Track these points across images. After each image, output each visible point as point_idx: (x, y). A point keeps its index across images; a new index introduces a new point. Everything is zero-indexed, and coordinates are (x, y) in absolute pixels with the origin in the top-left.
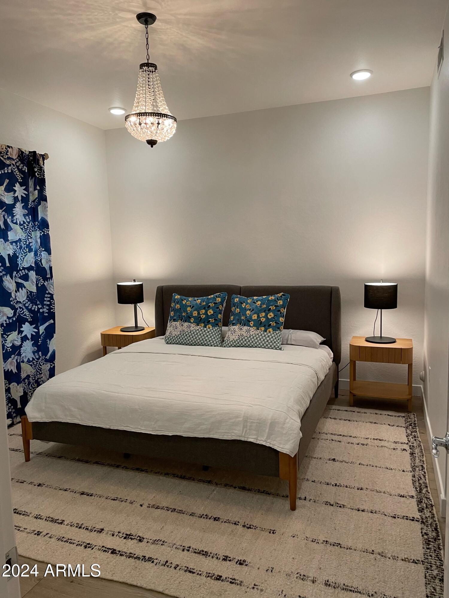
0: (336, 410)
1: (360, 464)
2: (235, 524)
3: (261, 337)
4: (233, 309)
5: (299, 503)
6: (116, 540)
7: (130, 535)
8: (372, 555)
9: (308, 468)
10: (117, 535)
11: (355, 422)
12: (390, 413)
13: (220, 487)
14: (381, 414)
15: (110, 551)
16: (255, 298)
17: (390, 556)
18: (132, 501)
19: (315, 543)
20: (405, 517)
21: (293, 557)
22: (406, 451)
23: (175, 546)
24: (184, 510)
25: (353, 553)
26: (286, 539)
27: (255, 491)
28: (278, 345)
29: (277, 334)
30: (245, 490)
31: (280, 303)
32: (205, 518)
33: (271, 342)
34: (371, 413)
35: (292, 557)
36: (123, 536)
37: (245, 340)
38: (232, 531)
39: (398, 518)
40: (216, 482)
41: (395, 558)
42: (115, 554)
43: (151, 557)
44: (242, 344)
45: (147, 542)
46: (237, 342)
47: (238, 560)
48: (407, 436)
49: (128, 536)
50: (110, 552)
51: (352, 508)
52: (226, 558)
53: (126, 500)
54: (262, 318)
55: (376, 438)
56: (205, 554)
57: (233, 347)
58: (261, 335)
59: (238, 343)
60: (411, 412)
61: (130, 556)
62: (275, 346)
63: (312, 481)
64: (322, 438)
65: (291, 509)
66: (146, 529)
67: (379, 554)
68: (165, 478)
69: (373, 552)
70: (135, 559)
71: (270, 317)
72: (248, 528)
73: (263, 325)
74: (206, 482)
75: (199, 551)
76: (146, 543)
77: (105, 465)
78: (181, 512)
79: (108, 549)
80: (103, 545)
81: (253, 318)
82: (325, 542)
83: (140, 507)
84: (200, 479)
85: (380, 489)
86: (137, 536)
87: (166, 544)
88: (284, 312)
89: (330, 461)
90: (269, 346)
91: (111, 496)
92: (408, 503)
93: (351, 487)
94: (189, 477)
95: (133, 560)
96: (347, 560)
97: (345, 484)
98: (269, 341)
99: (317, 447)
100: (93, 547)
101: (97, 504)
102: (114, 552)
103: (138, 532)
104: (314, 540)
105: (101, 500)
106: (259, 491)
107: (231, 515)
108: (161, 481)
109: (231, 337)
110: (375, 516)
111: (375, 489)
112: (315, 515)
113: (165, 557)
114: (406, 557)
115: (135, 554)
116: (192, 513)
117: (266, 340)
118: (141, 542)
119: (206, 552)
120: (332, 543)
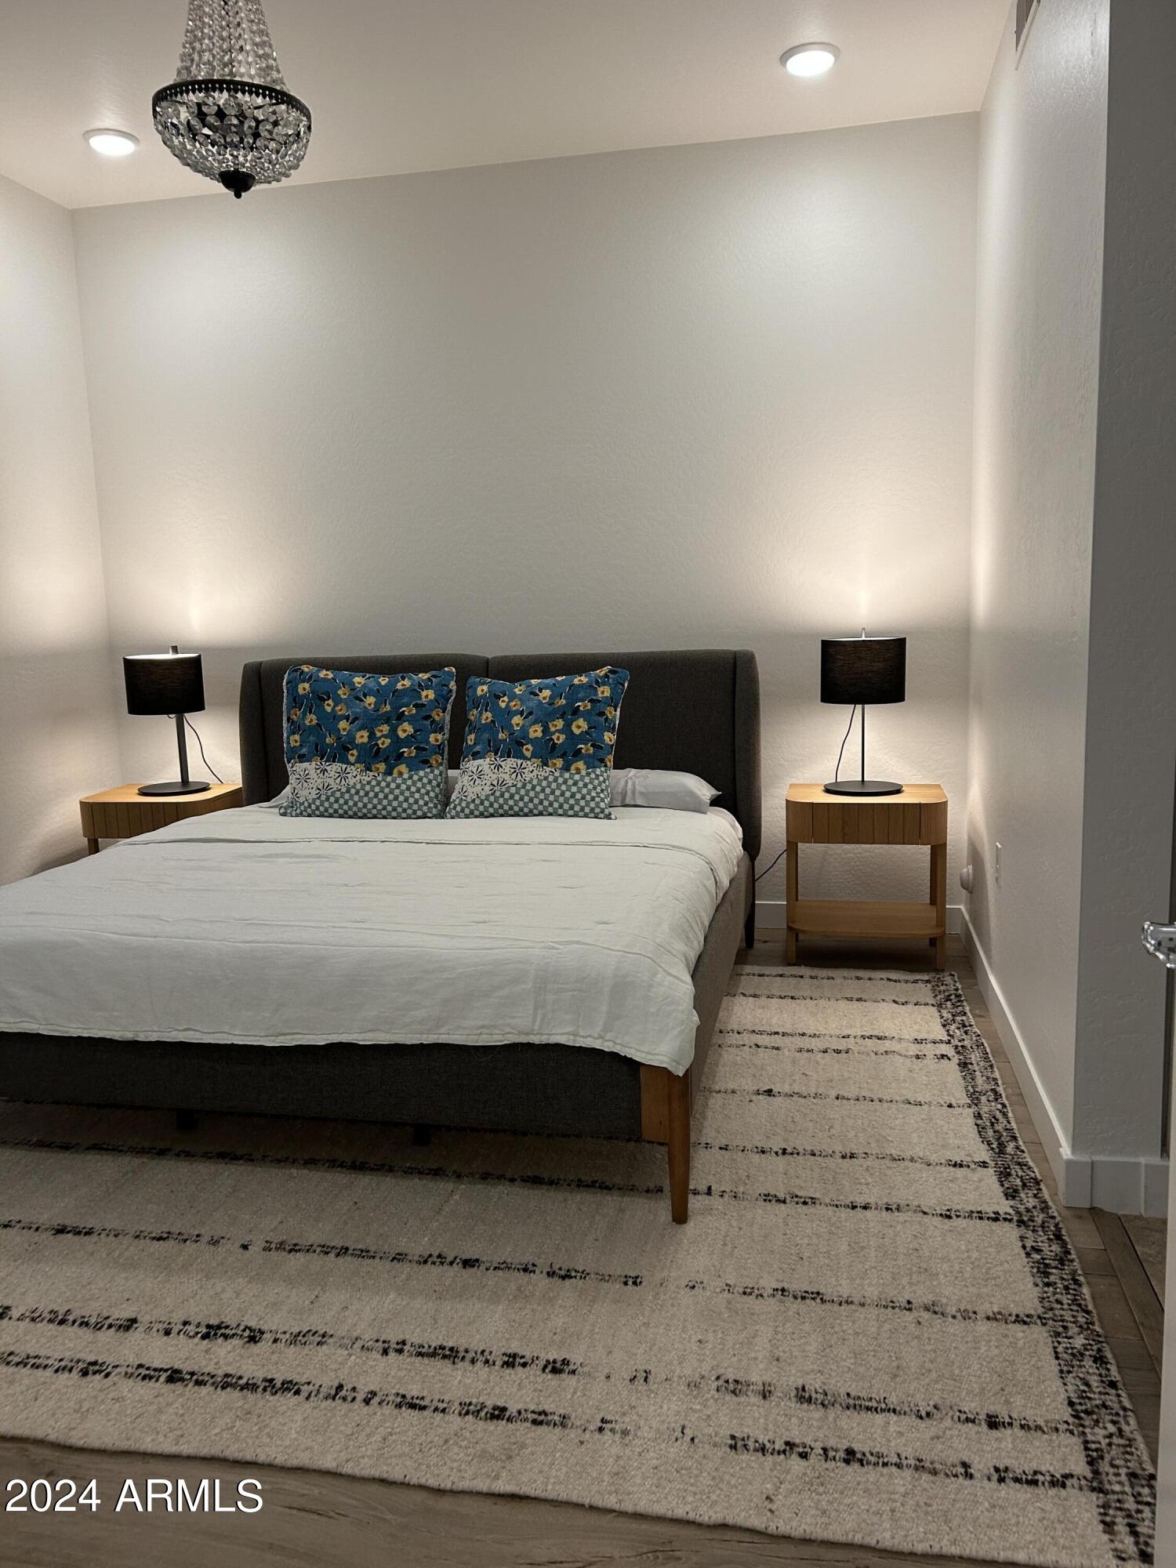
0: (754, 975)
1: (837, 1098)
2: (525, 1270)
3: (554, 786)
4: (473, 714)
5: (695, 1203)
6: (177, 1345)
7: (219, 1327)
8: (908, 1313)
9: (704, 1118)
10: (181, 1330)
11: (808, 1000)
12: (893, 975)
13: (469, 1183)
14: (870, 979)
15: (164, 1376)
16: (534, 682)
17: (954, 1313)
18: (215, 1238)
19: (753, 1297)
20: (975, 1215)
21: (700, 1337)
22: (949, 1059)
23: (359, 1344)
24: (373, 1249)
25: (857, 1314)
26: (673, 1295)
27: (569, 1185)
28: (602, 805)
29: (597, 777)
30: (541, 1183)
31: (603, 692)
32: (438, 1263)
33: (583, 798)
34: (845, 978)
35: (694, 1339)
36: (197, 1333)
37: (512, 797)
38: (519, 1289)
39: (958, 1216)
40: (454, 1172)
41: (967, 1315)
42: (179, 1384)
43: (289, 1379)
44: (501, 807)
45: (272, 1340)
46: (487, 803)
47: (548, 1361)
48: (944, 1026)
49: (213, 1332)
50: (162, 1379)
51: (836, 1202)
52: (511, 1360)
53: (198, 1236)
54: (557, 734)
55: (868, 1034)
56: (451, 1355)
57: (476, 817)
58: (556, 780)
59: (491, 805)
60: (943, 971)
61: (227, 1383)
62: (592, 810)
63: (721, 1148)
64: (730, 1043)
65: (674, 1220)
66: (265, 1308)
67: (927, 1309)
68: (306, 1171)
69: (909, 1306)
70: (242, 1389)
71: (577, 732)
72: (563, 1278)
73: (558, 752)
74: (428, 1174)
75: (431, 1350)
76: (270, 1343)
77: (120, 1151)
78: (364, 1254)
79: (155, 1370)
80: (139, 1363)
81: (532, 735)
82: (780, 1293)
83: (241, 1250)
84: (409, 1168)
85: (899, 1153)
86: (242, 1328)
87: (331, 1340)
88: (615, 717)
89: (761, 1097)
90: (577, 808)
91: (150, 1229)
92: (976, 1179)
93: (823, 1154)
94: (375, 1165)
95: (236, 1394)
96: (844, 1332)
97: (809, 1148)
98: (578, 796)
99: (720, 1067)
100: (108, 1370)
101: (108, 1255)
102: (175, 1376)
103: (243, 1316)
104: (748, 1290)
105: (121, 1244)
106: (581, 1185)
107: (509, 1249)
108: (297, 1180)
109: (470, 790)
110: (901, 1217)
111: (889, 1153)
112: (740, 1228)
113: (333, 1374)
114: (996, 1310)
115: (240, 1378)
116: (399, 1254)
117: (568, 794)
118: (256, 1342)
119: (451, 1349)
120: (799, 1294)
